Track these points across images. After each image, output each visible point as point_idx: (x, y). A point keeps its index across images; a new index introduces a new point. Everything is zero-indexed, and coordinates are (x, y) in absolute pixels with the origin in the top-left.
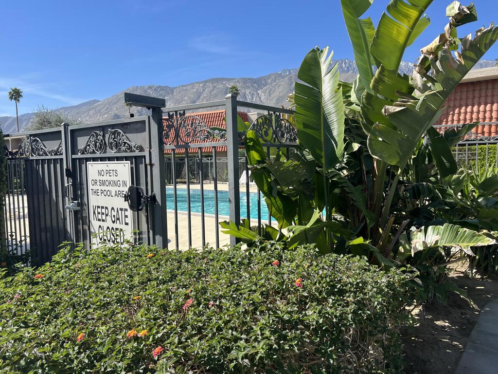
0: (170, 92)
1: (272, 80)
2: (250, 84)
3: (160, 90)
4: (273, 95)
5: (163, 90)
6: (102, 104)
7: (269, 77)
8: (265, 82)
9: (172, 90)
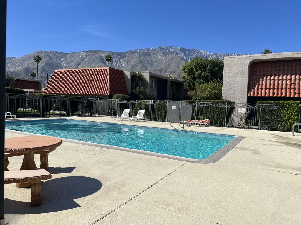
0: (64, 56)
1: (129, 54)
2: (115, 56)
3: (58, 54)
4: (129, 63)
5: (60, 54)
6: (17, 60)
7: (128, 52)
8: (125, 55)
9: (66, 55)
